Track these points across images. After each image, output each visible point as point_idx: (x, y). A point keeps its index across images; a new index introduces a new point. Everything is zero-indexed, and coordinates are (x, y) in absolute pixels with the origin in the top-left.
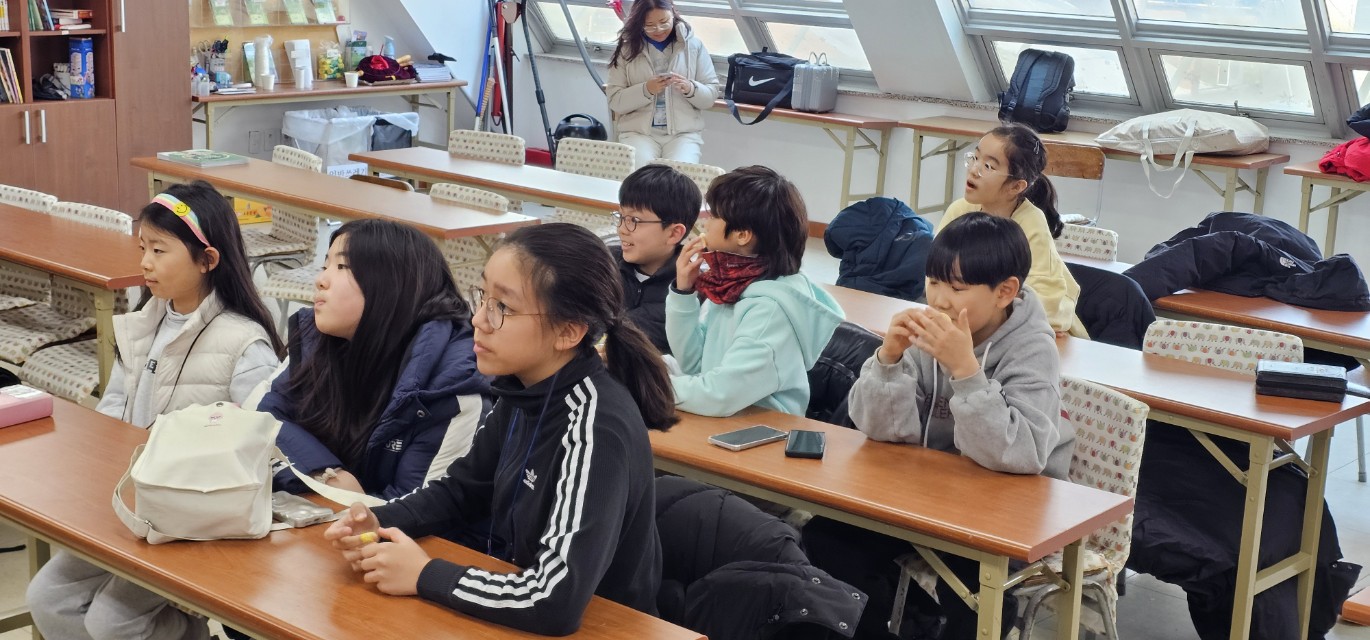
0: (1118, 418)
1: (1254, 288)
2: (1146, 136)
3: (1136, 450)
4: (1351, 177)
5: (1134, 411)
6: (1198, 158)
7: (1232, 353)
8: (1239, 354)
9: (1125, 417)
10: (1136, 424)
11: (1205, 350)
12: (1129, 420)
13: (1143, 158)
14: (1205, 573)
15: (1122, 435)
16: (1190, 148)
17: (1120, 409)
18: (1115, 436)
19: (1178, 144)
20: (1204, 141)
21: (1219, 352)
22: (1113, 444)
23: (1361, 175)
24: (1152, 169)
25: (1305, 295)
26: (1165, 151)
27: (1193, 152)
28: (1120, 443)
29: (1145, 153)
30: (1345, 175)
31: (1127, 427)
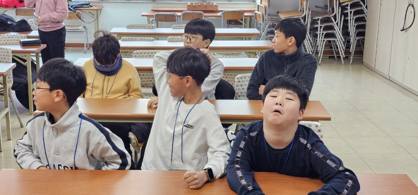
0: (5, 52)
1: (3, 30)
3: (11, 59)
4: (4, 7)
5: (9, 50)
7: (11, 40)
8: (13, 40)
9: (6, 52)
10: (9, 53)
11: (4, 41)
12: (8, 52)
14: (21, 86)
15: (7, 56)
17: (5, 50)
18: (5, 57)
21: (8, 41)
22: (5, 58)
23: (7, 6)
25: (17, 29)
28: (6, 58)
30: (3, 7)
31: (8, 54)
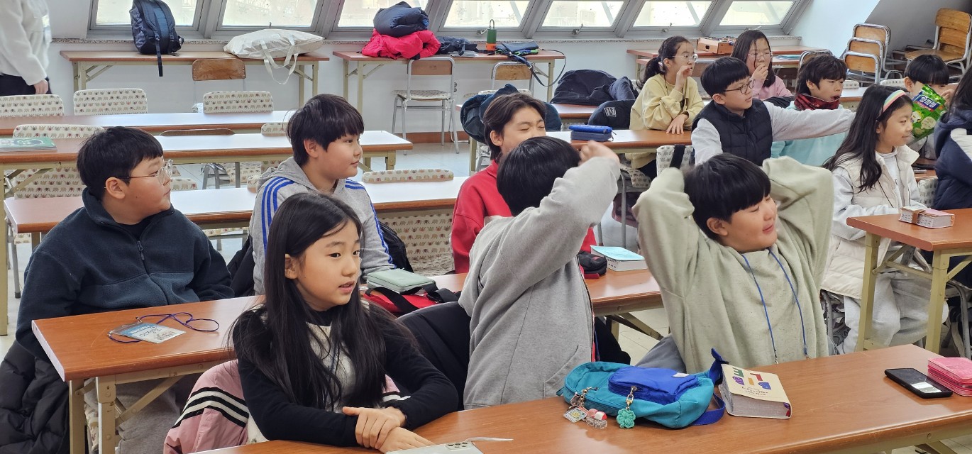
2: (265, 47)
6: (301, 58)
13: (266, 61)
16: (295, 52)
19: (287, 50)
20: (301, 47)
24: (272, 68)
26: (281, 56)
27: (297, 54)
29: (267, 58)
